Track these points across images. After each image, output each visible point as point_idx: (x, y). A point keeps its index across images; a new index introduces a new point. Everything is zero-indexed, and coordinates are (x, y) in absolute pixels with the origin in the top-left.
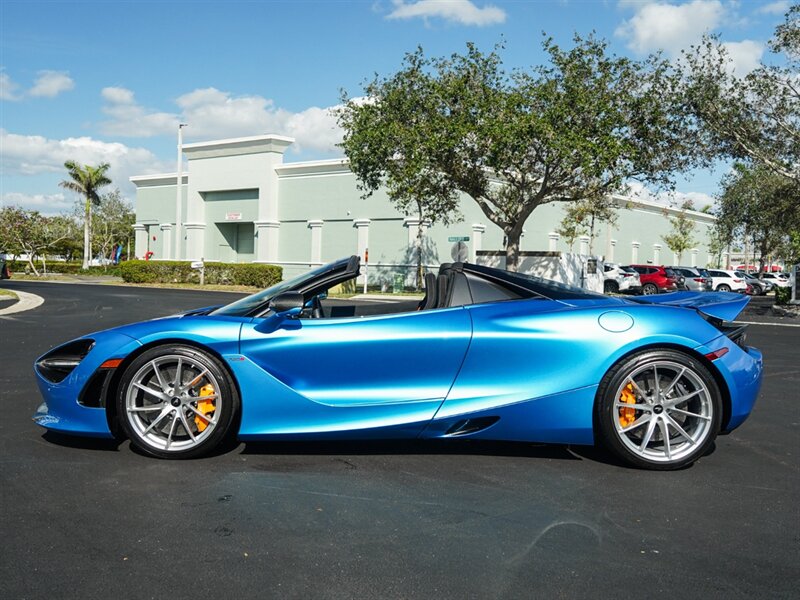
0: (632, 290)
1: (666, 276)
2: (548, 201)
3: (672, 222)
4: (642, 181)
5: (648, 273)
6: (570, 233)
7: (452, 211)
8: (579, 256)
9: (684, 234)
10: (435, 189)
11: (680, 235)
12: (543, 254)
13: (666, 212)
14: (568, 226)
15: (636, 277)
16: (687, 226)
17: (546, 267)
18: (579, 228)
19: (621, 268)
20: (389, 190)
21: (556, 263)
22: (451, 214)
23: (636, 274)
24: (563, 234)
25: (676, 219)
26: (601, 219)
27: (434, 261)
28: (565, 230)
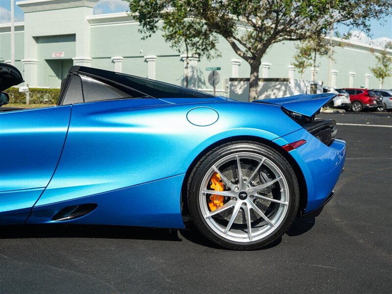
0: (344, 106)
1: (368, 95)
2: (280, 41)
3: (377, 57)
4: (348, 25)
5: (356, 94)
6: (301, 65)
7: (213, 49)
8: (303, 81)
9: (386, 66)
10: (198, 33)
11: (383, 67)
12: (277, 80)
13: (372, 50)
14: (300, 60)
15: (347, 97)
16: (388, 61)
17: (279, 89)
18: (307, 62)
19: (337, 90)
20: (164, 33)
21: (286, 86)
22: (212, 52)
23: (346, 94)
24: (296, 66)
25: (380, 55)
26: (321, 54)
27: (203, 86)
28: (297, 63)
